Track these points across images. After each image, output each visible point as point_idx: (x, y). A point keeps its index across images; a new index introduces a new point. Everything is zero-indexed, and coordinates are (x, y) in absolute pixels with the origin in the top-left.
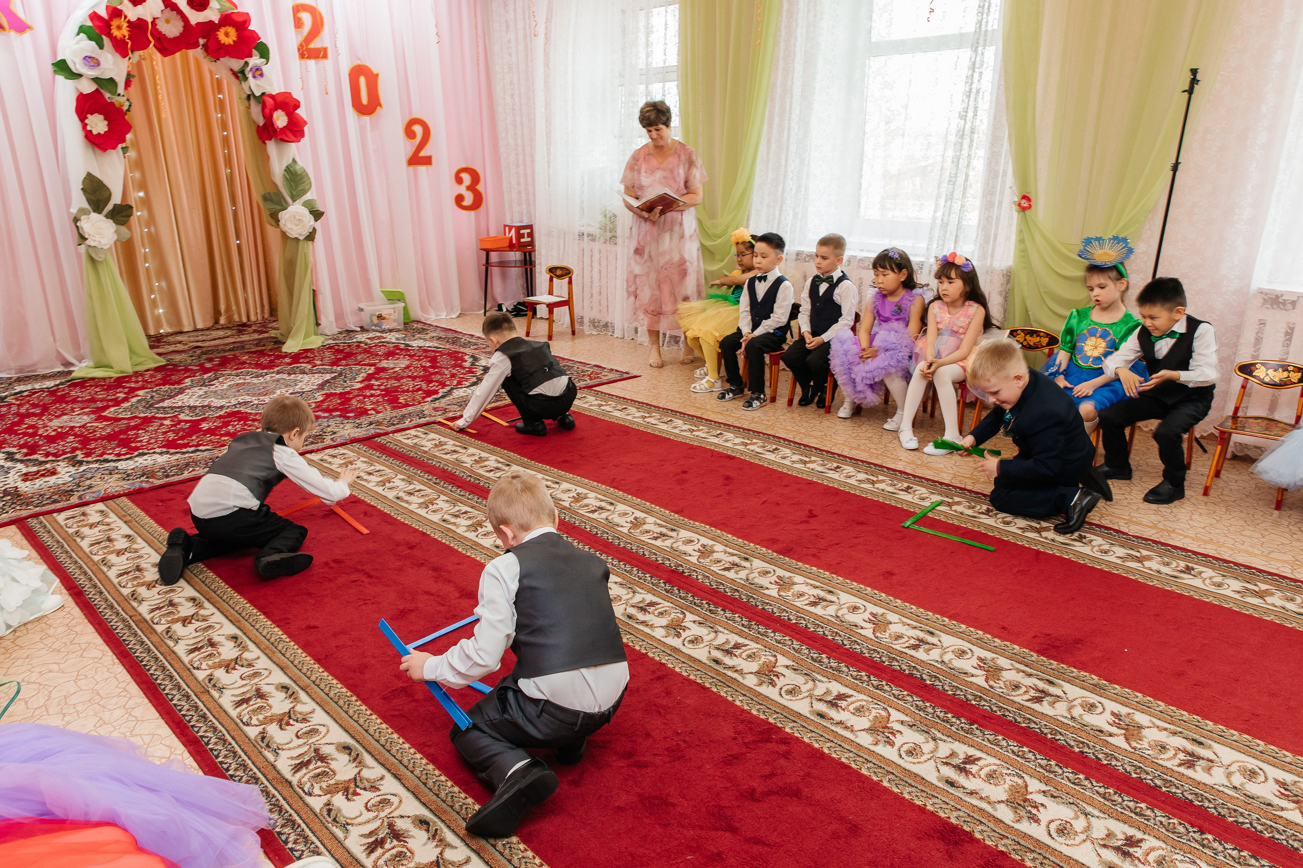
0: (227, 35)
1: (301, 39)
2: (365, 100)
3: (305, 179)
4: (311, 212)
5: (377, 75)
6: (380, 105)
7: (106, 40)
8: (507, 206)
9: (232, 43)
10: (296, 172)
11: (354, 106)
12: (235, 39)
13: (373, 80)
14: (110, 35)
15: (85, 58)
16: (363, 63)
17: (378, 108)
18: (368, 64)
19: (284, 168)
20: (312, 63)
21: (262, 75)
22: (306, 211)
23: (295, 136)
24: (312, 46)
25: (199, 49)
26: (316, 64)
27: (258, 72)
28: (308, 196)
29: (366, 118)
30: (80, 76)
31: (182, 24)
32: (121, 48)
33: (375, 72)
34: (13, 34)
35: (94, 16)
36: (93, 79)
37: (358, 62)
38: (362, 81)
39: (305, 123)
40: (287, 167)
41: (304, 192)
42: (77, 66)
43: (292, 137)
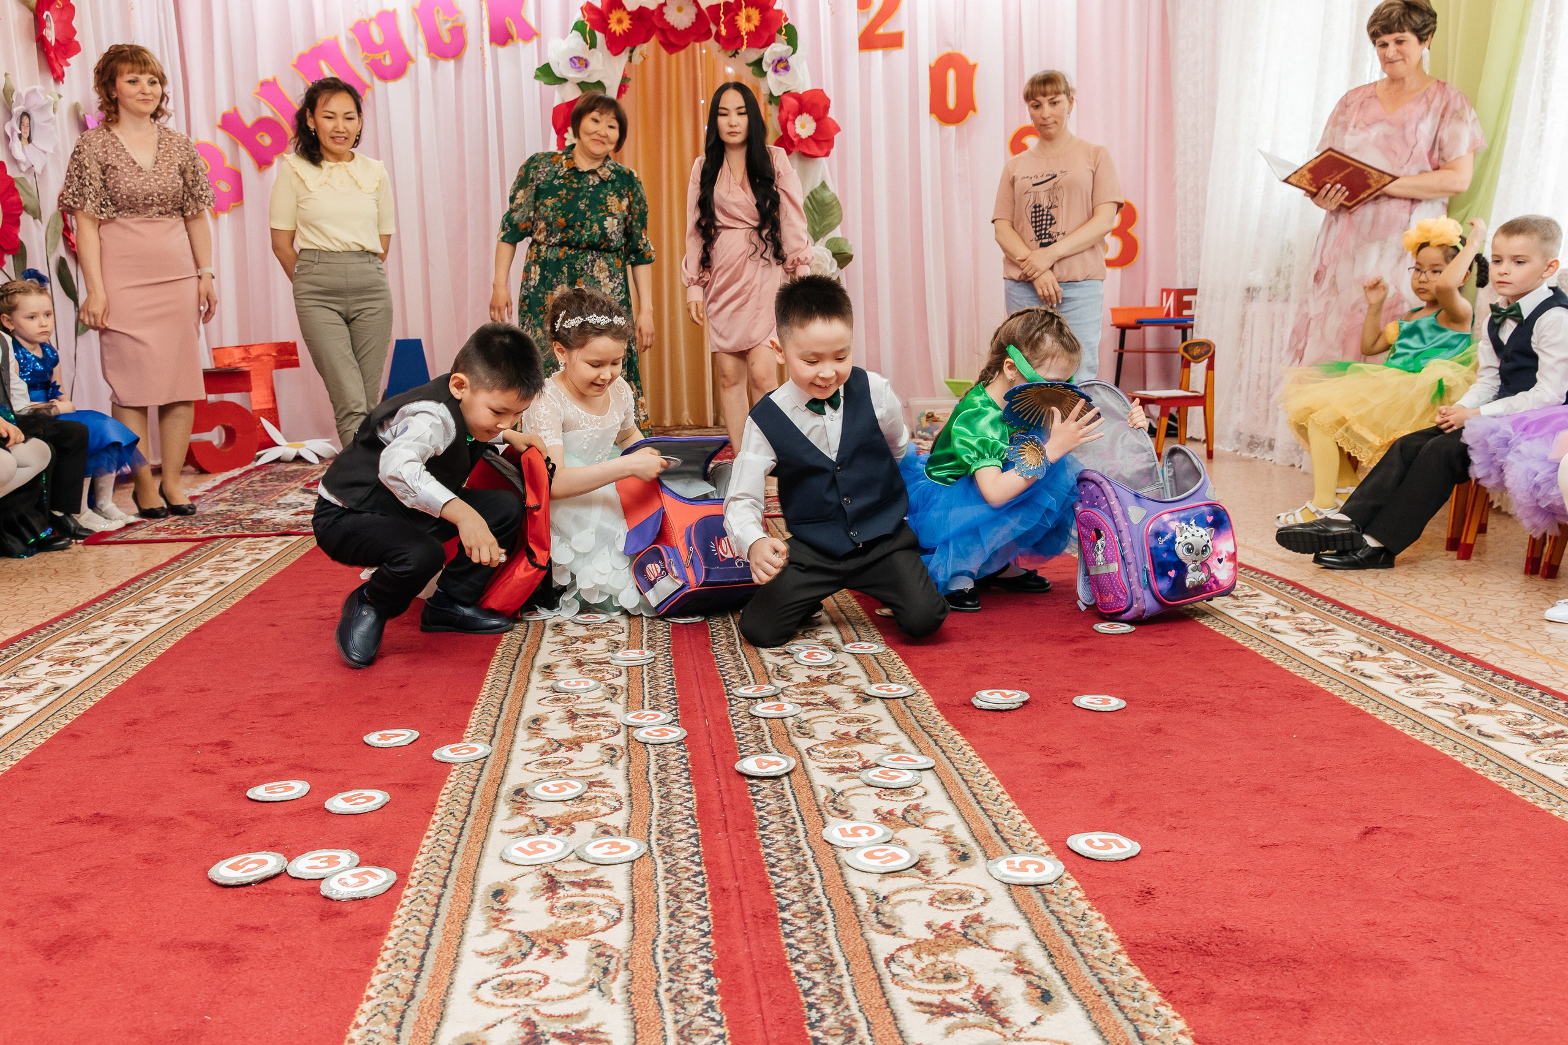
0: (749, 19)
1: (865, 22)
2: (951, 102)
3: (835, 210)
4: (834, 255)
5: (975, 66)
6: (974, 110)
7: (600, 37)
8: (1179, 260)
9: (753, 29)
10: (823, 200)
11: (932, 110)
12: (757, 23)
13: (966, 72)
14: (605, 29)
15: (571, 60)
16: (957, 51)
17: (971, 112)
18: (963, 52)
19: (807, 193)
20: (878, 54)
21: (787, 68)
22: (827, 254)
23: (821, 148)
24: (881, 31)
25: (712, 39)
26: (884, 55)
27: (782, 65)
28: (837, 233)
29: (952, 128)
30: (565, 80)
31: (694, 10)
32: (616, 45)
33: (971, 62)
34: (521, 43)
35: (589, 8)
36: (579, 84)
37: (949, 50)
38: (951, 75)
39: (838, 129)
40: (811, 193)
41: (831, 227)
42: (561, 69)
43: (814, 150)
